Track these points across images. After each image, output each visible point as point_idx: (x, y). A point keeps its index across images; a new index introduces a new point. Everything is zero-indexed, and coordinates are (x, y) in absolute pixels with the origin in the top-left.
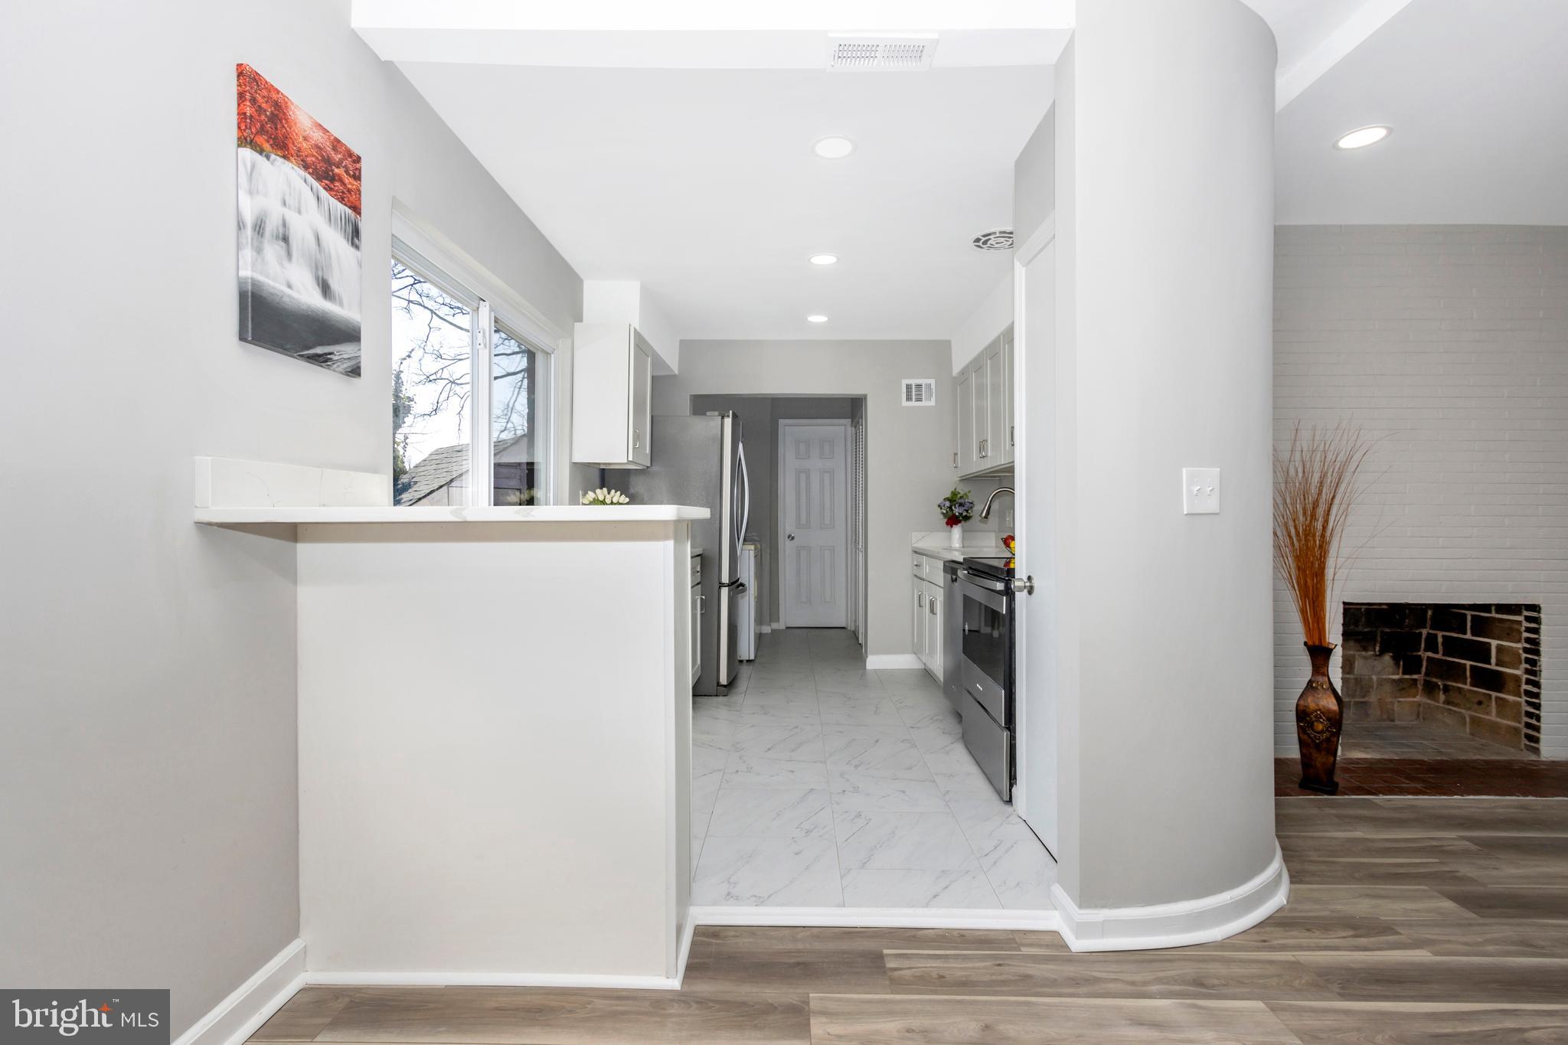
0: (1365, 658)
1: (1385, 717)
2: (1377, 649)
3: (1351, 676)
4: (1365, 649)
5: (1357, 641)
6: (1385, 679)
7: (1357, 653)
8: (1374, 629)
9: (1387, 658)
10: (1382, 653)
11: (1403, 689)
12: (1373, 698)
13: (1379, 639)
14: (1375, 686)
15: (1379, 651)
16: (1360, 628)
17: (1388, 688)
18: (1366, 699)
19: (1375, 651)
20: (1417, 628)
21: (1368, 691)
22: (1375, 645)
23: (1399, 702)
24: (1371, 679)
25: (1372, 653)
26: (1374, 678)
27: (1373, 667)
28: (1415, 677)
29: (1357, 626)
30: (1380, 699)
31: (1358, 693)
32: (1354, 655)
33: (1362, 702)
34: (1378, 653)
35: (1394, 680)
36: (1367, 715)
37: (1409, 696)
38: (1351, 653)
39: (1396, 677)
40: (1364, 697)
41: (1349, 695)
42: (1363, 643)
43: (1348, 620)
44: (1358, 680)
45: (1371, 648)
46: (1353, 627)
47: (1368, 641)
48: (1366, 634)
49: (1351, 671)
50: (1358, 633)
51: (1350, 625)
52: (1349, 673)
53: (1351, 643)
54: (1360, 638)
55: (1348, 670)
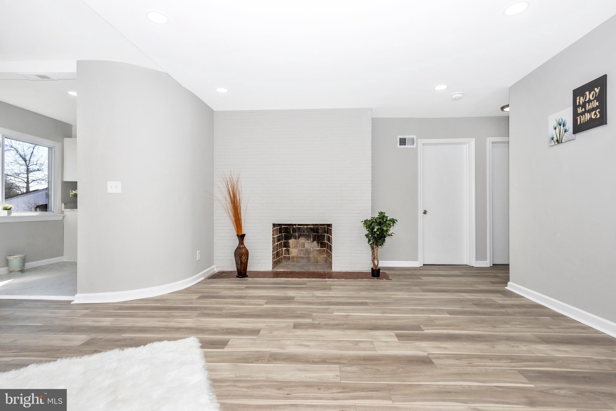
0: (308, 243)
1: (315, 261)
2: (312, 240)
3: (304, 249)
4: (308, 240)
5: (305, 237)
6: (315, 249)
8: (310, 234)
9: (315, 243)
10: (314, 240)
11: (321, 253)
12: (311, 256)
13: (312, 237)
14: (312, 252)
15: (313, 240)
16: (305, 233)
17: (316, 252)
18: (309, 256)
19: (311, 241)
20: (323, 233)
21: (310, 253)
22: (311, 239)
23: (320, 257)
24: (310, 249)
25: (310, 241)
26: (311, 249)
27: (311, 246)
28: (324, 249)
30: (314, 256)
31: (307, 254)
32: (305, 242)
33: (308, 257)
34: (312, 241)
35: (318, 250)
36: (310, 261)
37: (323, 255)
38: (304, 241)
39: (318, 249)
40: (308, 255)
41: (304, 255)
42: (307, 238)
43: (301, 231)
44: (306, 250)
45: (310, 240)
46: (303, 233)
47: (309, 237)
48: (308, 235)
49: (304, 247)
50: (305, 235)
51: (302, 232)
52: (303, 248)
53: (303, 238)
54: (306, 236)
55: (303, 247)
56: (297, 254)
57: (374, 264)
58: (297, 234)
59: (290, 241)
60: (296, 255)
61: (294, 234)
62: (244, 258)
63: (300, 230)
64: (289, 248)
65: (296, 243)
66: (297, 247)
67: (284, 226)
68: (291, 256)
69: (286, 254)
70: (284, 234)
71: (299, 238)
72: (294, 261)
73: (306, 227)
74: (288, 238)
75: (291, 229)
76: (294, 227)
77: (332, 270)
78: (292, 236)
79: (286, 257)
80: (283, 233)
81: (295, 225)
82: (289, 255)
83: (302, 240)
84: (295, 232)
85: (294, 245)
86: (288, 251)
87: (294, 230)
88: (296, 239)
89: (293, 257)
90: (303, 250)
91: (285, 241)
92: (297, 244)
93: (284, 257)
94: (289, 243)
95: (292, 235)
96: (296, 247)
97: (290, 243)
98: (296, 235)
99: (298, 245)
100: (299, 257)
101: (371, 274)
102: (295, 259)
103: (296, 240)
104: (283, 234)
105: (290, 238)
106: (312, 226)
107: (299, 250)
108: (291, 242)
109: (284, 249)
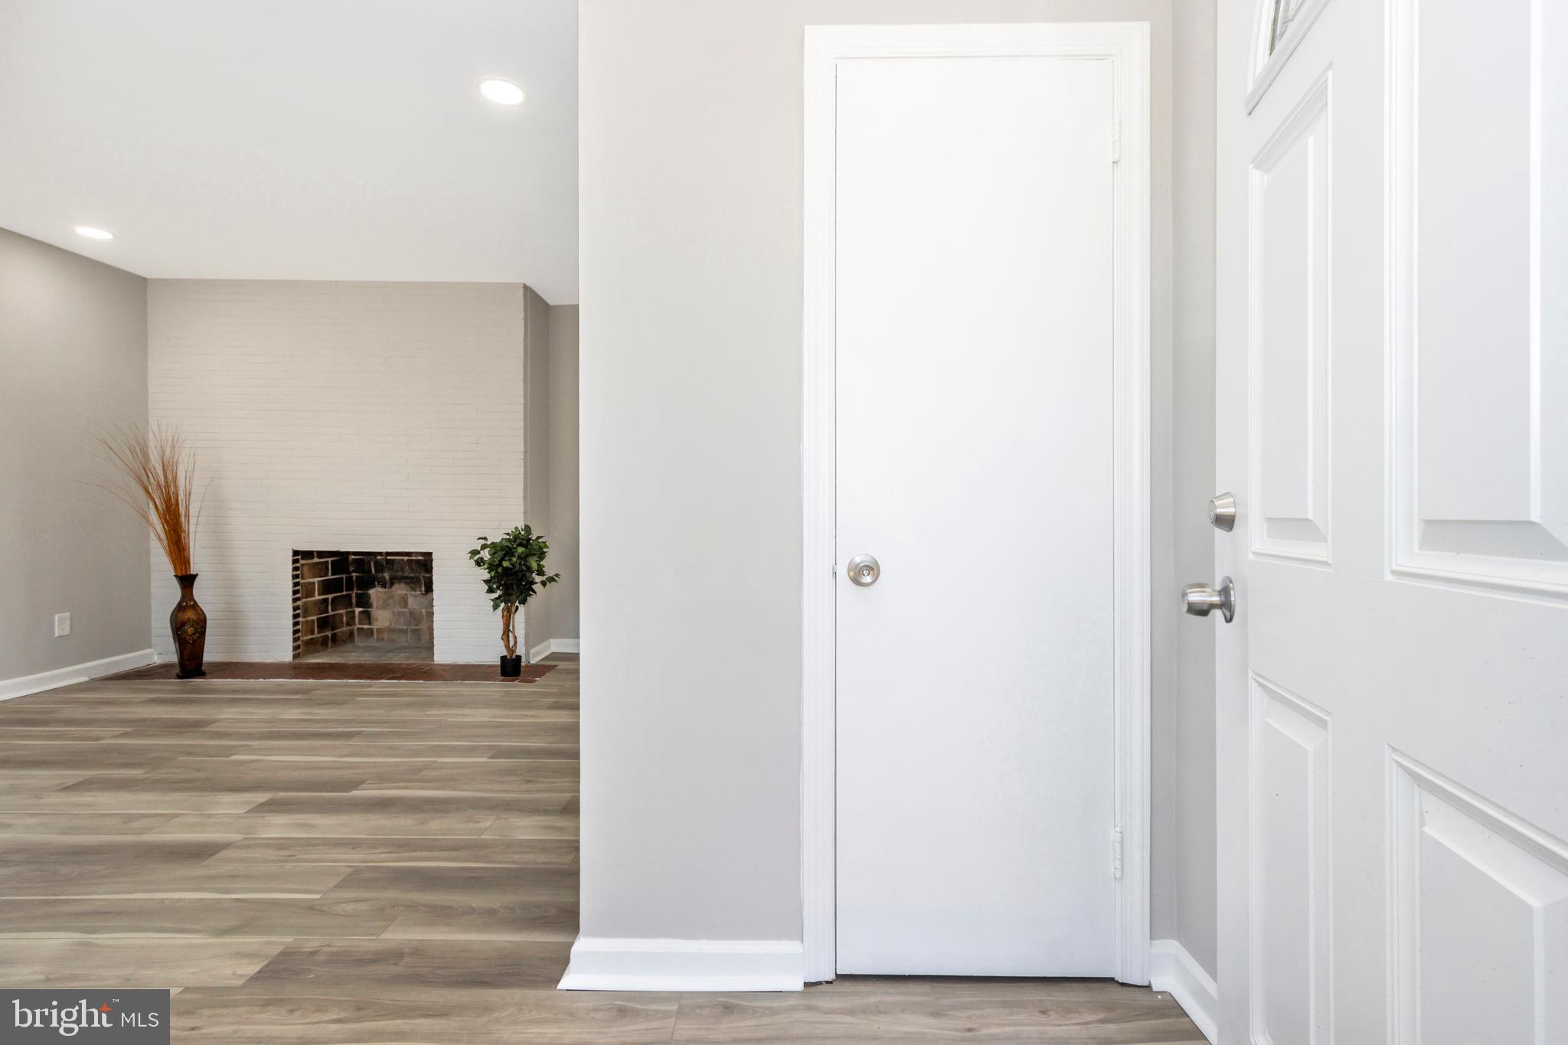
0: (415, 596)
2: (423, 589)
3: (407, 610)
4: (414, 589)
5: (406, 583)
7: (408, 593)
8: (417, 575)
12: (424, 626)
13: (423, 582)
14: (425, 617)
16: (406, 574)
18: (419, 627)
19: (421, 591)
21: (420, 621)
22: (421, 587)
24: (421, 612)
25: (419, 592)
26: (423, 611)
27: (421, 603)
29: (404, 572)
32: (406, 594)
33: (416, 629)
34: (424, 593)
36: (419, 639)
38: (404, 592)
40: (417, 625)
41: (406, 624)
42: (413, 586)
43: (395, 567)
44: (411, 613)
45: (418, 589)
46: (400, 573)
47: (414, 583)
48: (413, 578)
49: (406, 605)
50: (406, 578)
51: (398, 571)
52: (404, 608)
53: (403, 585)
54: (409, 581)
55: (403, 605)
56: (391, 625)
57: (507, 646)
58: (387, 576)
59: (372, 592)
60: (387, 624)
61: (380, 575)
62: (190, 630)
63: (393, 566)
64: (369, 609)
65: (386, 598)
66: (388, 605)
67: (354, 557)
68: (375, 626)
69: (364, 622)
70: (357, 576)
71: (392, 584)
72: (382, 640)
73: (406, 558)
74: (367, 582)
75: (372, 564)
76: (379, 557)
77: (434, 661)
78: (374, 581)
79: (362, 629)
80: (354, 571)
81: (380, 554)
82: (370, 624)
83: (400, 590)
84: (382, 571)
85: (381, 602)
86: (367, 616)
87: (380, 567)
88: (384, 586)
89: (379, 631)
90: (404, 613)
91: (359, 592)
92: (389, 598)
93: (358, 629)
94: (369, 596)
95: (374, 578)
96: (385, 606)
97: (372, 597)
98: (384, 578)
99: (391, 601)
100: (394, 631)
101: (500, 669)
102: (386, 635)
103: (387, 590)
104: (354, 574)
105: (373, 586)
106: (421, 558)
107: (394, 613)
108: (375, 593)
109: (358, 610)
